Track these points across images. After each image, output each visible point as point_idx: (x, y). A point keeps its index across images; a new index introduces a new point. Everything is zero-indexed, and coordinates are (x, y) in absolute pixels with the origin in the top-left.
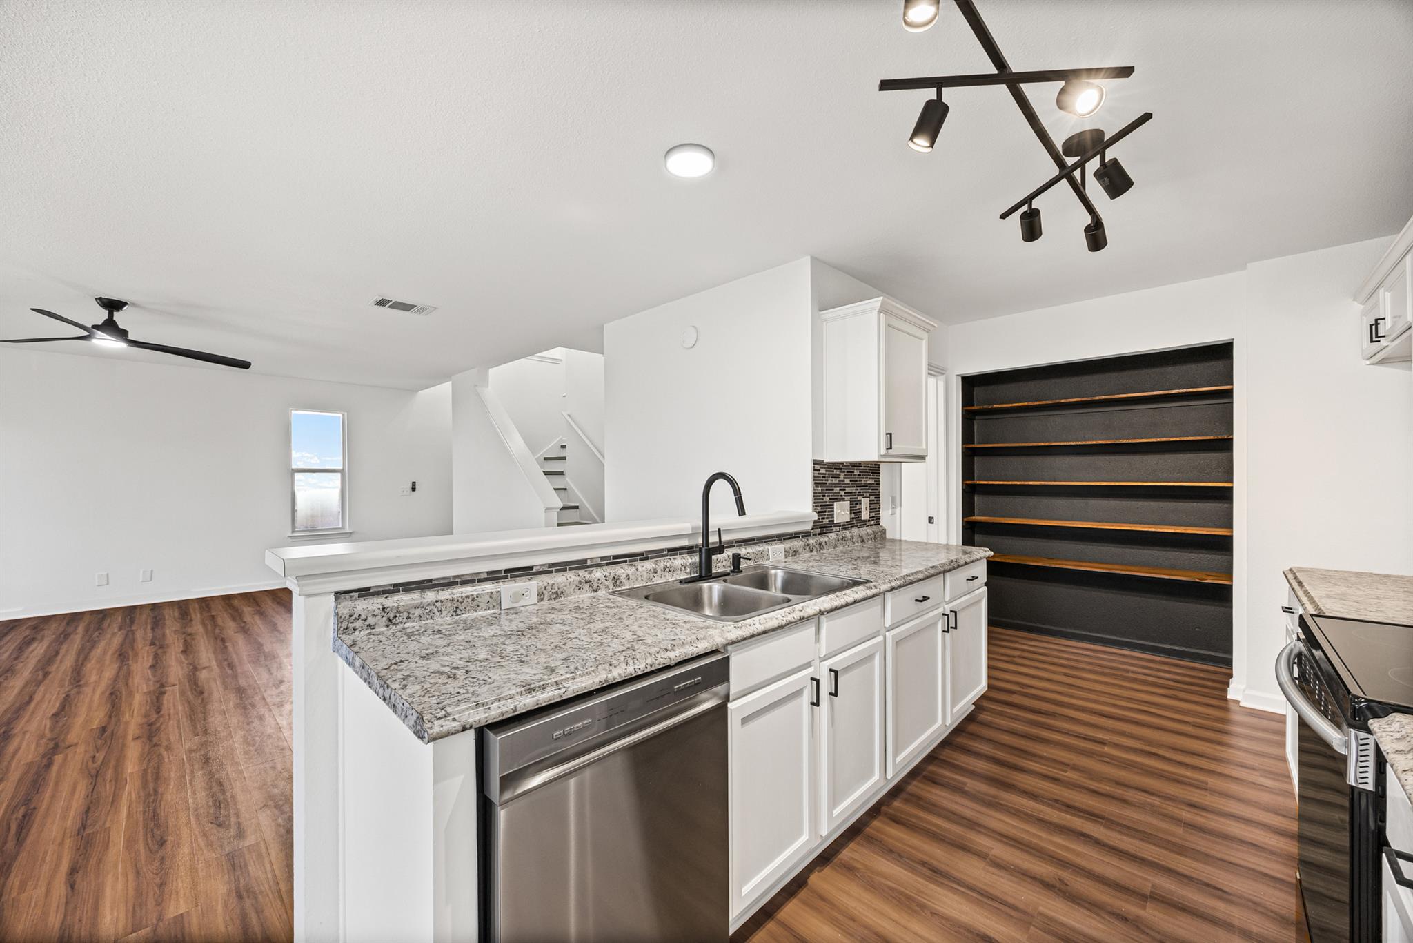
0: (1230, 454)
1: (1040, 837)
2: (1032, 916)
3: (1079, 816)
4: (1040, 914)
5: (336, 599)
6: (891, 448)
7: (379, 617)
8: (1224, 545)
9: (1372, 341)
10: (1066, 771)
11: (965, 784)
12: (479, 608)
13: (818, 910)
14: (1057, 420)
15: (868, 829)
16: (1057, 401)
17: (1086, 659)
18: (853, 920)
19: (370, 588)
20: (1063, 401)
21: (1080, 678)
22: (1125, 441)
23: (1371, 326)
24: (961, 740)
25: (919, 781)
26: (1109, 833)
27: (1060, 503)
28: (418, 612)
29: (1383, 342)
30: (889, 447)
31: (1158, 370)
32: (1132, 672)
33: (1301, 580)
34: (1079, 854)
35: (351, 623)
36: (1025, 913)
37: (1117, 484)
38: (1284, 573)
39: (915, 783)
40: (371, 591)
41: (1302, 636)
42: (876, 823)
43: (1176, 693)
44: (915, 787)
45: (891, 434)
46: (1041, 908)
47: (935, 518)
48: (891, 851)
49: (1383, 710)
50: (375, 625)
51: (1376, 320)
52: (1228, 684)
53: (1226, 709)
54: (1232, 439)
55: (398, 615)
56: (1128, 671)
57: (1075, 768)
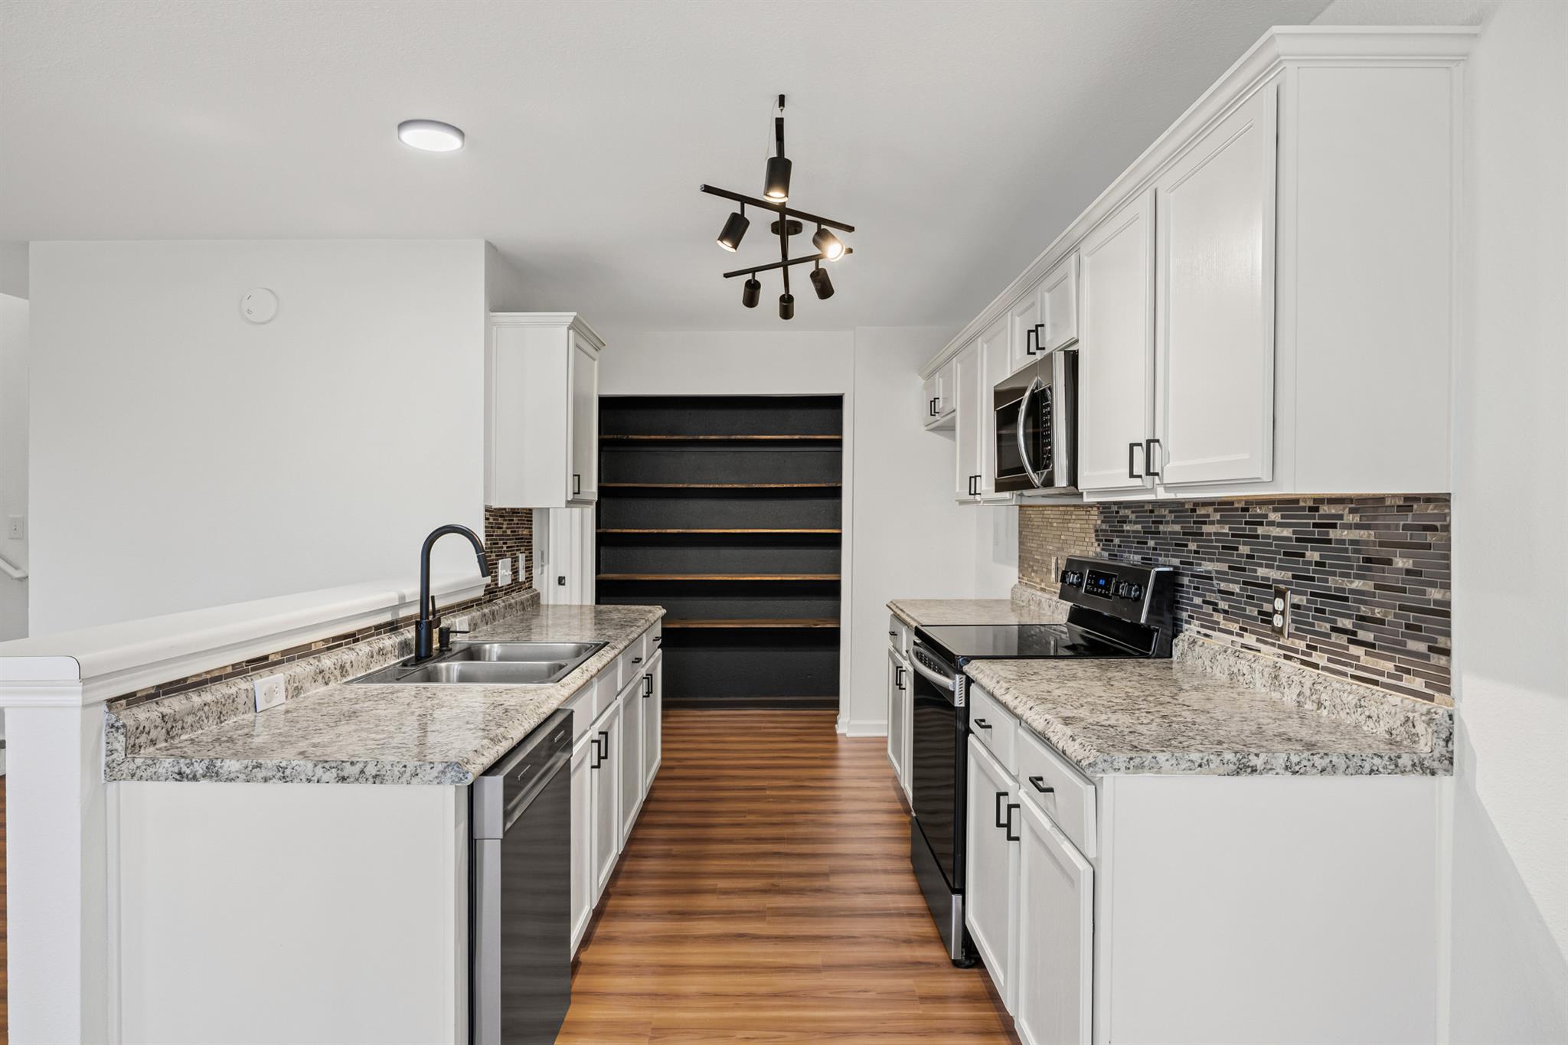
0: (838, 501)
1: (747, 865)
2: (765, 911)
3: (768, 843)
4: (768, 908)
5: (110, 708)
6: (579, 493)
7: (159, 729)
8: (832, 590)
9: (931, 415)
10: (745, 817)
11: (671, 850)
12: (238, 712)
13: (605, 973)
14: (691, 457)
15: (607, 909)
16: (696, 437)
17: (723, 725)
18: (637, 966)
19: (135, 692)
20: (701, 437)
21: (724, 742)
22: (757, 486)
23: (931, 402)
24: (647, 819)
25: (630, 861)
26: (791, 846)
27: (693, 553)
28: (190, 719)
29: (937, 416)
30: (577, 491)
31: (781, 412)
32: (764, 728)
33: (901, 607)
34: (779, 866)
35: (138, 738)
36: (759, 912)
37: (750, 531)
38: (887, 605)
39: (627, 863)
40: (138, 695)
41: (918, 641)
42: (611, 902)
43: (802, 738)
44: (627, 866)
45: (579, 476)
46: (768, 905)
47: (566, 579)
48: (638, 915)
49: (968, 659)
50: (156, 740)
51: (935, 399)
52: (836, 722)
53: (835, 742)
54: (841, 488)
55: (174, 725)
56: (760, 728)
57: (751, 812)
